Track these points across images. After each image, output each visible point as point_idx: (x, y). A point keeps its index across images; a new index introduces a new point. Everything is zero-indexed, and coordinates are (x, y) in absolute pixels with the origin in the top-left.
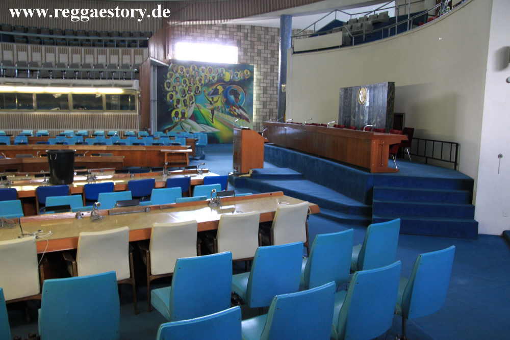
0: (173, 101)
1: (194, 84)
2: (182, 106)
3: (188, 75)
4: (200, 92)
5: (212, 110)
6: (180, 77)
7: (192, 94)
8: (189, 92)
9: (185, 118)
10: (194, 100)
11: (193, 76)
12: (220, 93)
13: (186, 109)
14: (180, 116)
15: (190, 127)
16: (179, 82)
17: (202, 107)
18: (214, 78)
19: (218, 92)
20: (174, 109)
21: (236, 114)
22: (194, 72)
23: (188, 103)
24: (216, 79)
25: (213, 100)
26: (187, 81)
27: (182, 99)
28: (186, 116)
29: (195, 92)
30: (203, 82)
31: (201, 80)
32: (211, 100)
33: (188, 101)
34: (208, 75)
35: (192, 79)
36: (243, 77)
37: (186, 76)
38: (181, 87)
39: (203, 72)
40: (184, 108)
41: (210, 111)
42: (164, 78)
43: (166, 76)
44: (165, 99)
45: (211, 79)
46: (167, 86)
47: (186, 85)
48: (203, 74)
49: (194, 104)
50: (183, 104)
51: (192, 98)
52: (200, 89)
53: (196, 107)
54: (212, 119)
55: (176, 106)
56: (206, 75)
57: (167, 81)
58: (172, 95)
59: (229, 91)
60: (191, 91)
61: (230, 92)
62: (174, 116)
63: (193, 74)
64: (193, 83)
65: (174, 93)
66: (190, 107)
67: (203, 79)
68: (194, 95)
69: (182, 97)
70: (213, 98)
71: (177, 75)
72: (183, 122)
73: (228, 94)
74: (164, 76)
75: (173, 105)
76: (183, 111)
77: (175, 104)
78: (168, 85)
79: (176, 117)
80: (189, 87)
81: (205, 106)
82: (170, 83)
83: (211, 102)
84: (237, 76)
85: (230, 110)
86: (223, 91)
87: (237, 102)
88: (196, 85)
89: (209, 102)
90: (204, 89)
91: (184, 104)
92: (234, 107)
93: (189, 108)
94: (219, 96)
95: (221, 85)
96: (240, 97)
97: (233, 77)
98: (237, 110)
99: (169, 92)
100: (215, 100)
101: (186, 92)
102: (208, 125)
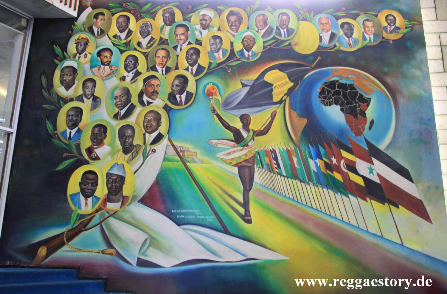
0: (79, 131)
1: (168, 70)
2: (113, 154)
3: (145, 42)
4: (189, 96)
5: (240, 167)
6: (114, 49)
7: (158, 103)
8: (145, 98)
9: (124, 200)
10: (163, 129)
11: (163, 41)
12: (276, 99)
13: (129, 161)
14: (102, 190)
15: (141, 237)
16: (109, 64)
17: (200, 155)
18: (248, 44)
19: (269, 95)
20: (81, 162)
21: (360, 181)
22: (167, 29)
23: (137, 141)
24: (258, 48)
25: (246, 126)
26: (142, 59)
27: (115, 125)
28: (126, 191)
29: (172, 97)
30: (203, 61)
31: (197, 52)
32: (238, 125)
33: (139, 131)
34: (226, 36)
35: (162, 53)
36: (376, 35)
37: (139, 44)
38: (114, 81)
39: (205, 27)
40: (122, 158)
41: (236, 170)
42: (56, 56)
43: (64, 49)
44: (49, 126)
45: (238, 47)
46: (62, 82)
47: (138, 74)
48: (205, 35)
49: (165, 141)
50: (118, 143)
51: (158, 118)
52: (191, 87)
53: (172, 151)
54: (246, 205)
55: (90, 151)
56: (215, 37)
57: (67, 63)
58: (79, 112)
59: (317, 89)
60: (154, 94)
61: (322, 92)
62: (77, 189)
63: (166, 36)
64: (163, 65)
65: (86, 105)
66: (145, 157)
67: (205, 49)
68: (166, 107)
69: (116, 116)
70: (245, 120)
71: (106, 42)
72: (114, 214)
73: (316, 100)
74: (58, 50)
75: (78, 146)
76: (115, 171)
77: (86, 142)
78: (68, 78)
79: (86, 197)
80: (145, 80)
81: (211, 151)
82: (74, 71)
83: (237, 134)
84: (349, 33)
85: (328, 166)
86: (290, 92)
87: (359, 133)
88: (174, 74)
89: (231, 135)
90: (209, 82)
91: (123, 144)
92: (345, 154)
93: (140, 159)
94: (273, 108)
95: (281, 68)
96: (371, 112)
97: (333, 36)
98: (362, 166)
99: (66, 101)
100: (256, 124)
101: (134, 100)
102: (226, 231)
